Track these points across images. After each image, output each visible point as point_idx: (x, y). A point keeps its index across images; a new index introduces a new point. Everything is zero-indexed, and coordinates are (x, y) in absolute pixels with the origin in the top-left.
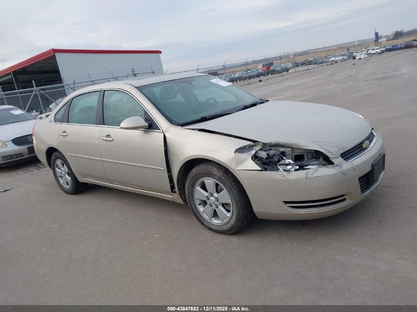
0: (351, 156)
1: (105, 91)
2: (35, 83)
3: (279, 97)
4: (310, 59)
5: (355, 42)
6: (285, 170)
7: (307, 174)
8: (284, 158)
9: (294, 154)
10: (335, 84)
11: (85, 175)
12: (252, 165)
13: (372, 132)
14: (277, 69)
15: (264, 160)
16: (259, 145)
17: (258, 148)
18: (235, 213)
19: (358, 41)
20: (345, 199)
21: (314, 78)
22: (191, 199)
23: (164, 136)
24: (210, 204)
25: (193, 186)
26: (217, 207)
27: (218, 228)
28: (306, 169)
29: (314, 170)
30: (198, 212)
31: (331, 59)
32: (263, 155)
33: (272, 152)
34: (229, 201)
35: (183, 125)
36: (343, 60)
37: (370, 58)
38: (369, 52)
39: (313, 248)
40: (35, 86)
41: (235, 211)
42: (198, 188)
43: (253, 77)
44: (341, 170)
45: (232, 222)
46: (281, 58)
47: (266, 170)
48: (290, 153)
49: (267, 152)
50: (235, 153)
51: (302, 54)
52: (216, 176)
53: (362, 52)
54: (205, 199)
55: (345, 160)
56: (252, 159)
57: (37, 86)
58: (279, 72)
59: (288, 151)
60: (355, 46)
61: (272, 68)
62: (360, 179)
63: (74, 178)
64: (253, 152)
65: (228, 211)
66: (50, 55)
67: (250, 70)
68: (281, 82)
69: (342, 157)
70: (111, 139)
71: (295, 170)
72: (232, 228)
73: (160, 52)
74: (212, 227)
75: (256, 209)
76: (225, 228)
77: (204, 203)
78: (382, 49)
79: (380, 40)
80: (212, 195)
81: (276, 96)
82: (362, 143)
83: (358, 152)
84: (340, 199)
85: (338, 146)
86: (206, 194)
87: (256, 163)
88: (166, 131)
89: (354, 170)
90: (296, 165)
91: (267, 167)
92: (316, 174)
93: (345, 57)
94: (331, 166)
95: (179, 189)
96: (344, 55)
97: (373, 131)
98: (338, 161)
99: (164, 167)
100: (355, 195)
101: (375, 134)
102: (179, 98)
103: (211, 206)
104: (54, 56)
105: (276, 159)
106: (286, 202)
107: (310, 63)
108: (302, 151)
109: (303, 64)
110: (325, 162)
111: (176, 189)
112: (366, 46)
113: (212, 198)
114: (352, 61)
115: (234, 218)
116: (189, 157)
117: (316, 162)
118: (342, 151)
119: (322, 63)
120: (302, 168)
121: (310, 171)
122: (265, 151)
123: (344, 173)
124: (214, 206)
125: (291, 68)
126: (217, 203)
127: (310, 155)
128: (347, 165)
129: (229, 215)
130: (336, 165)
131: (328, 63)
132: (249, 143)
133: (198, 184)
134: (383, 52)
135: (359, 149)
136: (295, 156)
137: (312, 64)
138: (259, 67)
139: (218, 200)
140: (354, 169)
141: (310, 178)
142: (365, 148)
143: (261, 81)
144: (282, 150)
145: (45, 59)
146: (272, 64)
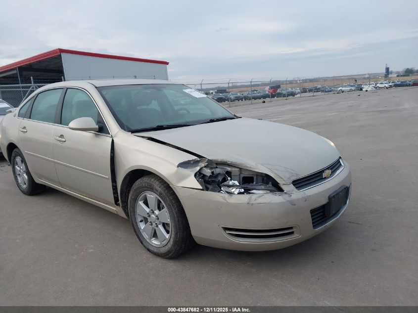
0: (305, 185)
1: (67, 88)
2: (33, 79)
3: (275, 119)
4: (319, 86)
5: (366, 75)
6: (228, 192)
7: (250, 199)
8: (229, 178)
9: (242, 176)
10: (335, 112)
11: (41, 177)
12: (194, 183)
13: (339, 162)
14: (284, 92)
15: (207, 178)
16: (204, 160)
17: (203, 165)
18: (173, 236)
19: (368, 74)
20: (292, 233)
21: (317, 104)
22: (132, 214)
23: (113, 141)
24: (151, 222)
25: (135, 200)
26: (157, 226)
27: (156, 250)
28: (250, 193)
29: (258, 195)
30: (139, 229)
31: (339, 89)
32: (208, 172)
33: (218, 171)
34: (168, 221)
35: (133, 132)
36: (351, 91)
37: (376, 91)
38: (378, 85)
39: (251, 284)
40: (32, 82)
41: (173, 232)
42: (141, 203)
43: (259, 98)
44: (289, 199)
45: (170, 245)
46: (291, 82)
47: (207, 189)
48: (238, 173)
49: (212, 170)
50: (178, 167)
51: (312, 81)
52: (157, 191)
53: (369, 84)
54: (146, 216)
55: (296, 188)
56: (195, 176)
57: (35, 82)
58: (284, 96)
59: (234, 171)
60: (365, 78)
61: (278, 91)
62: (312, 211)
63: (31, 178)
64: (198, 168)
65: (168, 232)
66: (57, 54)
67: (256, 91)
68: (283, 105)
69: (294, 185)
70: (64, 140)
71: (239, 193)
72: (169, 252)
73: (167, 63)
74: (150, 248)
75: (194, 233)
76: (163, 250)
77: (145, 220)
78: (390, 84)
79: (390, 76)
80: (153, 212)
81: (273, 118)
82: (322, 171)
83: (315, 181)
84: (286, 231)
85: (292, 171)
86: (148, 210)
87: (198, 181)
88: (115, 136)
89: (305, 201)
90: (242, 188)
91: (208, 186)
92: (260, 201)
93: (353, 88)
94: (279, 193)
95: (122, 201)
96: (352, 86)
97: (340, 160)
98: (289, 188)
99: (108, 176)
100: (305, 229)
101: (342, 164)
102: (154, 105)
103: (152, 225)
104: (60, 56)
105: (220, 178)
106: (226, 229)
107: (317, 90)
108: (251, 173)
109: (310, 91)
110: (273, 188)
111: (120, 202)
112: (375, 80)
113: (153, 216)
114: (359, 92)
115: (172, 240)
116: (132, 167)
117: (263, 187)
118: (295, 178)
119: (331, 91)
120: (247, 191)
121: (254, 197)
122: (211, 168)
123: (292, 203)
124: (154, 224)
125: (299, 93)
126: (157, 222)
127: (260, 179)
128: (298, 195)
129: (167, 236)
130: (286, 193)
131: (335, 92)
132: (195, 158)
133: (140, 198)
134: (391, 87)
135: (316, 177)
136: (244, 178)
137: (320, 91)
138: (266, 89)
139: (158, 219)
140: (306, 199)
141: (252, 204)
142: (325, 178)
143: (264, 102)
144: (229, 169)
145: (52, 57)
146: (279, 87)
